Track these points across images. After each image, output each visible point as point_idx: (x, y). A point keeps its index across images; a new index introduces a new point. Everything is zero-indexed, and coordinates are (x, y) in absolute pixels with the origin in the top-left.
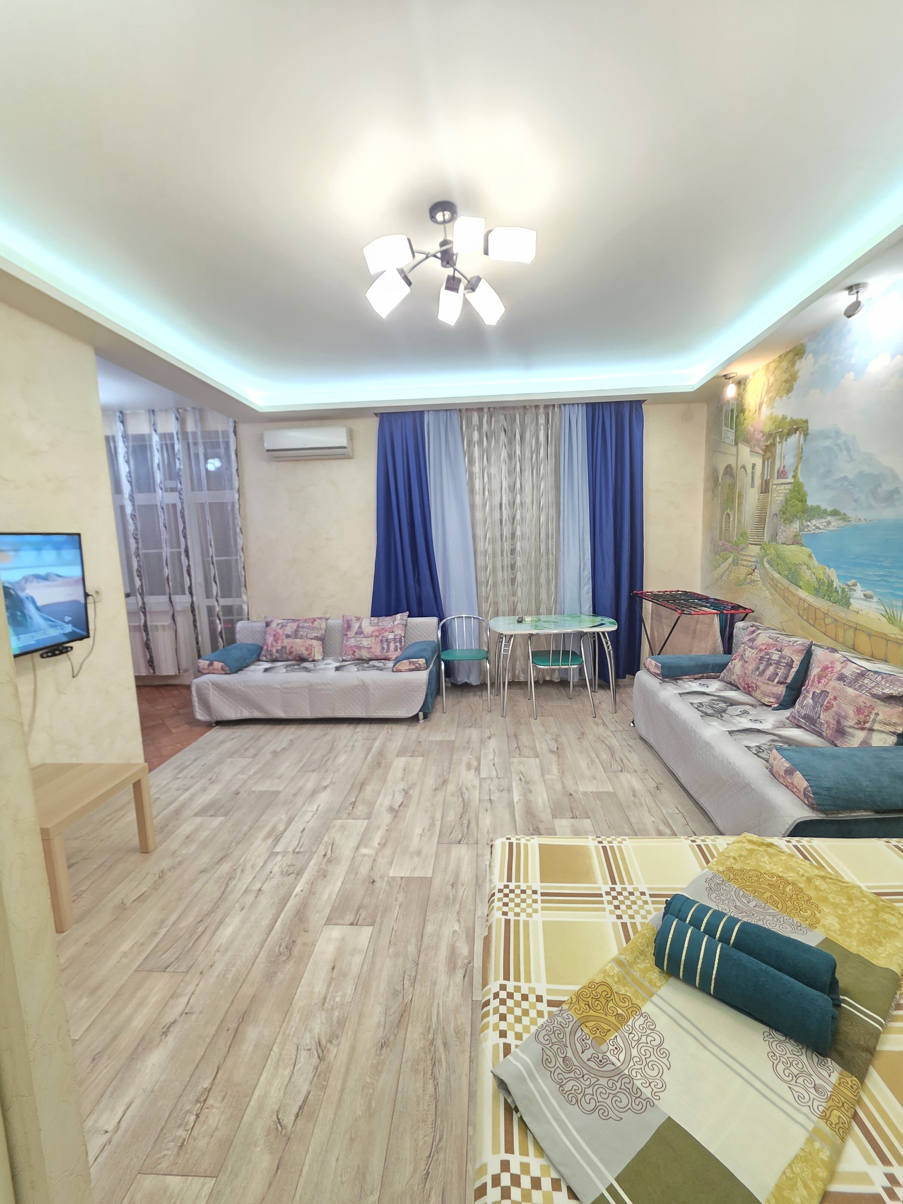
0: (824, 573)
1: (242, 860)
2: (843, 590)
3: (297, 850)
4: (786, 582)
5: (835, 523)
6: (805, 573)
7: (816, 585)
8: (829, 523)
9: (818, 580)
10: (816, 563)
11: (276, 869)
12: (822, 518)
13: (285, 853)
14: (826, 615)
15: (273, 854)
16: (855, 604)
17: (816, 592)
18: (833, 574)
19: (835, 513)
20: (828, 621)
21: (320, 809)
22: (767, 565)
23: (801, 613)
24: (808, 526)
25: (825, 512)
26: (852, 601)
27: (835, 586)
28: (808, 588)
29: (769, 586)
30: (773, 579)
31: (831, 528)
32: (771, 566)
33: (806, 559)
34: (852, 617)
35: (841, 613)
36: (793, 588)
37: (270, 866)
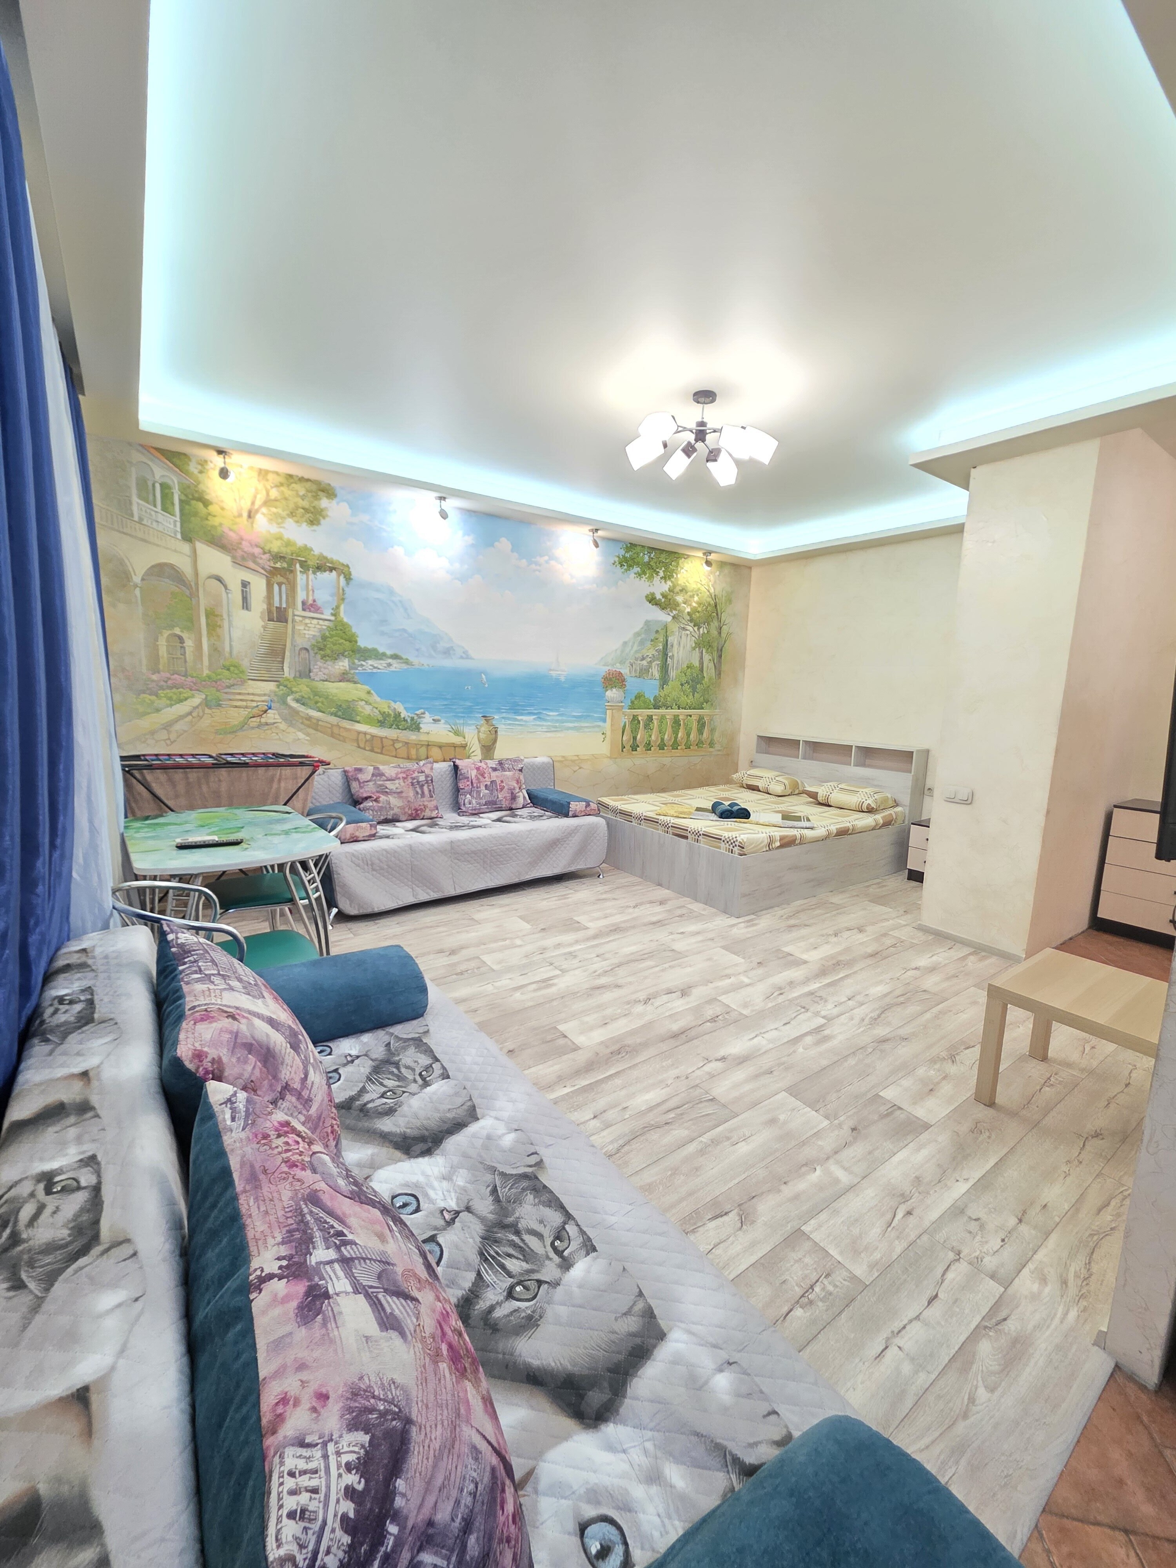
0: (389, 707)
1: (862, 1029)
2: (412, 719)
3: (803, 1010)
4: (334, 720)
5: (396, 665)
6: (364, 709)
7: (380, 718)
8: (390, 665)
9: (383, 714)
10: (378, 699)
11: (830, 1006)
12: (381, 659)
13: (817, 1014)
14: (395, 741)
15: (829, 1019)
16: (424, 727)
17: (381, 723)
18: (400, 707)
19: (395, 657)
20: (397, 745)
21: (753, 1035)
22: (294, 705)
23: (362, 745)
24: (362, 665)
25: (384, 654)
26: (421, 725)
27: (402, 716)
28: (369, 720)
29: (302, 727)
30: (309, 718)
31: (392, 669)
32: (303, 704)
33: (364, 696)
34: (423, 738)
35: (413, 737)
36: (346, 724)
37: (836, 1011)
